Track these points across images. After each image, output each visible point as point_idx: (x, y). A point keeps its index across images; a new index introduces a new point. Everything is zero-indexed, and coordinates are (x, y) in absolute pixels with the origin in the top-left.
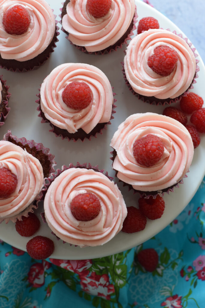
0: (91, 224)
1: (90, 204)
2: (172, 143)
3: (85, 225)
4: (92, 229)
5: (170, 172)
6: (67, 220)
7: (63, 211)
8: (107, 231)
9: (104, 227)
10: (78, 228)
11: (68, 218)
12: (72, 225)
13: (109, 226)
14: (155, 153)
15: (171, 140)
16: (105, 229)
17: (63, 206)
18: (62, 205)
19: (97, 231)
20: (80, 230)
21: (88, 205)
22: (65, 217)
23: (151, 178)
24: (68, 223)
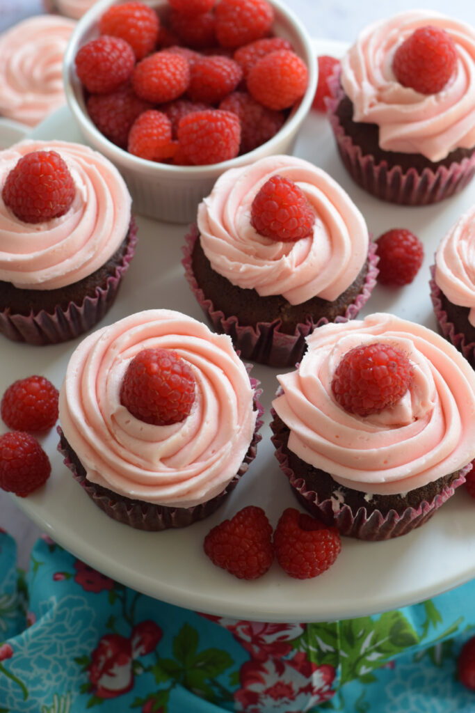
0: (142, 429)
1: (168, 369)
2: (435, 405)
3: (128, 422)
4: (136, 445)
5: (384, 449)
6: (101, 391)
7: (107, 371)
8: (164, 472)
9: (163, 460)
10: (110, 422)
11: (106, 391)
12: (103, 411)
13: (176, 467)
14: (378, 368)
15: (437, 400)
16: (161, 466)
17: (117, 362)
18: (116, 359)
19: (142, 457)
20: (113, 431)
21: (162, 368)
22: (102, 385)
23: (337, 437)
24: (98, 401)
